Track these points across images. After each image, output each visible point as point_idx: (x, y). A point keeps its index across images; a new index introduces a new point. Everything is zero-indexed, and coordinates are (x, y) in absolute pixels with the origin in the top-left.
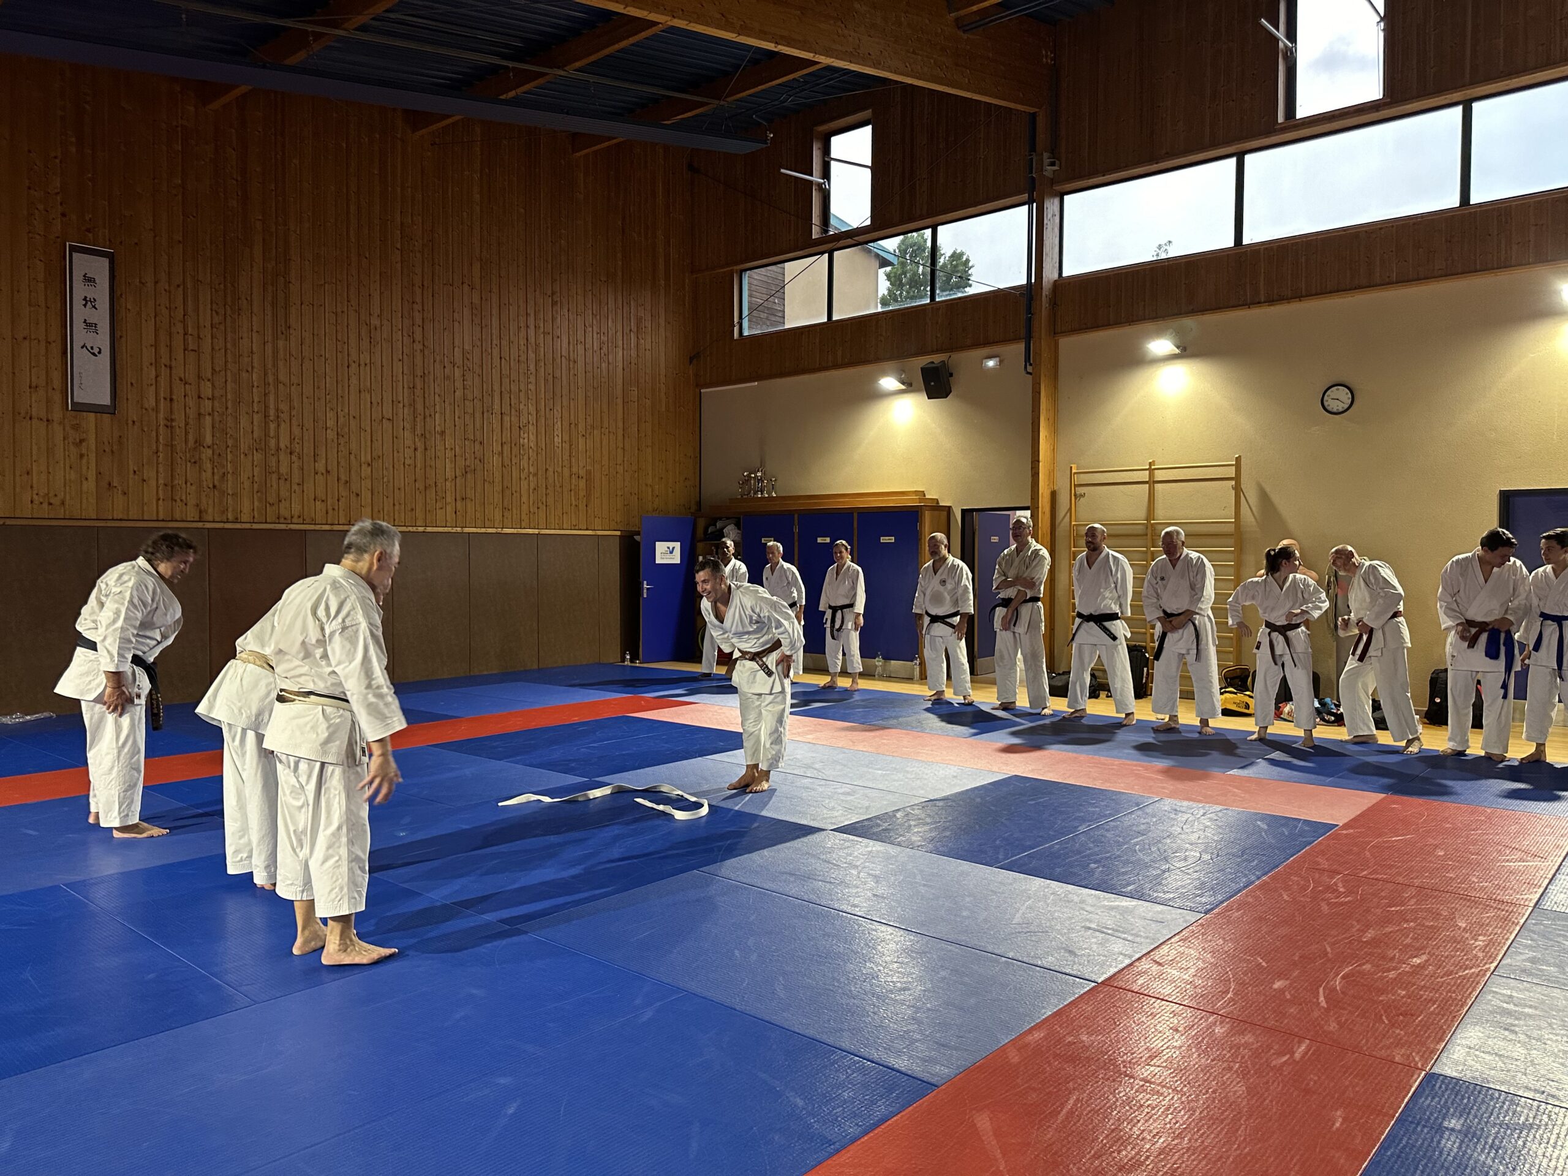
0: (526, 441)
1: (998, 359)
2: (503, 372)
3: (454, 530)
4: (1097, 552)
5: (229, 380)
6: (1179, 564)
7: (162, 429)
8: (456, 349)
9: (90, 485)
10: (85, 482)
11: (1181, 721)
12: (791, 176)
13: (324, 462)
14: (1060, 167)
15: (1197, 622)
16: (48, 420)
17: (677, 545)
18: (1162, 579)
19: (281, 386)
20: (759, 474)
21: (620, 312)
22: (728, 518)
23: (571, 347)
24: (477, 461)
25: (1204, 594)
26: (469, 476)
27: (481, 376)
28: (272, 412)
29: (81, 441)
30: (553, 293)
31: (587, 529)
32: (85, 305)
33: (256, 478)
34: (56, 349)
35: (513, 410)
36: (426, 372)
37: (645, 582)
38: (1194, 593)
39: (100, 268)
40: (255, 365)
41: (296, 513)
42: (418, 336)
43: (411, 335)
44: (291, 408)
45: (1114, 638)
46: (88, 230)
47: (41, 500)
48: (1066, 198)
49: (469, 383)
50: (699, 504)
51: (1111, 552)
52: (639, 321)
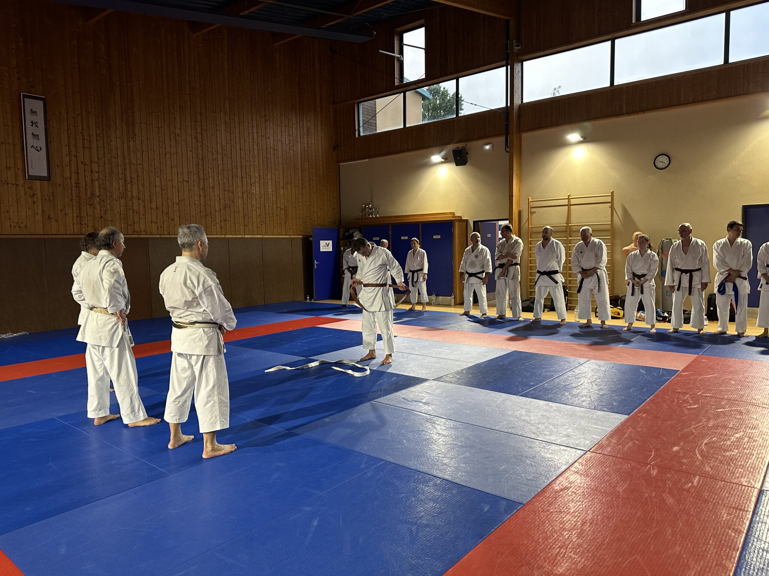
0: (254, 191)
1: (491, 145)
2: (242, 156)
3: (221, 236)
4: (548, 240)
5: (106, 162)
6: (590, 245)
7: (73, 188)
8: (218, 145)
9: (39, 217)
10: (36, 216)
11: (593, 322)
12: (383, 54)
13: (155, 203)
14: (522, 48)
15: (599, 273)
16: (16, 185)
17: (330, 242)
18: (581, 252)
19: (132, 165)
20: (370, 206)
21: (298, 124)
22: (355, 228)
23: (275, 142)
24: (231, 202)
25: (603, 259)
26: (227, 209)
27: (231, 158)
28: (128, 179)
29: (34, 195)
30: (265, 116)
31: (286, 235)
32: (32, 125)
33: (122, 212)
34: (18, 148)
35: (247, 176)
36: (204, 157)
37: (315, 261)
38: (597, 259)
39: (38, 106)
40: (119, 154)
41: (142, 229)
42: (199, 138)
43: (196, 138)
44: (138, 176)
45: (557, 283)
46: (32, 87)
47: (15, 225)
48: (524, 63)
49: (225, 162)
50: (340, 221)
51: (554, 240)
52: (308, 129)
